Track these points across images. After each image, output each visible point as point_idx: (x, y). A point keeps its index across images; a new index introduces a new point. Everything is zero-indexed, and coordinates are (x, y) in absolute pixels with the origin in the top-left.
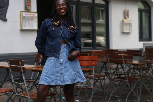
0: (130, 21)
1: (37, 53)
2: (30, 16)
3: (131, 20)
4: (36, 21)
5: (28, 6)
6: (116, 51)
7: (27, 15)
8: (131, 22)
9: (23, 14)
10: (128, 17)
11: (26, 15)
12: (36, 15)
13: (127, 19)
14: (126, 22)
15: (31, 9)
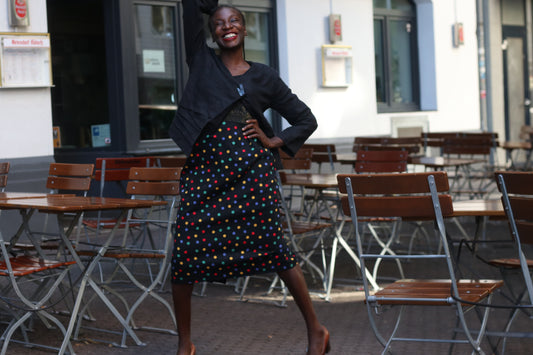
0: (345, 50)
1: (53, 161)
2: (26, 46)
3: (350, 49)
4: (46, 62)
5: (21, 15)
6: (329, 148)
7: (18, 42)
8: (350, 54)
9: (5, 40)
10: (341, 39)
11: (13, 42)
12: (46, 42)
13: (338, 44)
14: (334, 53)
15: (29, 24)
